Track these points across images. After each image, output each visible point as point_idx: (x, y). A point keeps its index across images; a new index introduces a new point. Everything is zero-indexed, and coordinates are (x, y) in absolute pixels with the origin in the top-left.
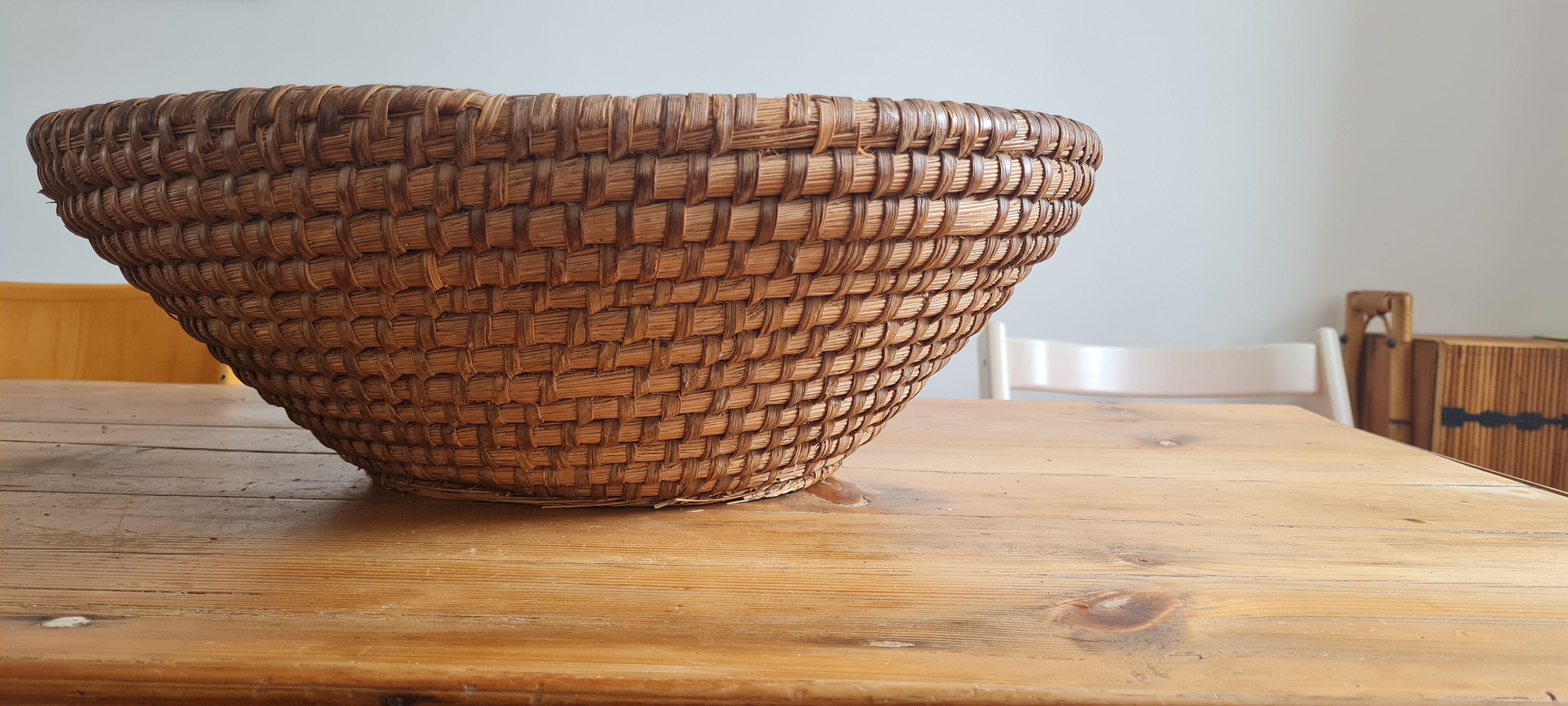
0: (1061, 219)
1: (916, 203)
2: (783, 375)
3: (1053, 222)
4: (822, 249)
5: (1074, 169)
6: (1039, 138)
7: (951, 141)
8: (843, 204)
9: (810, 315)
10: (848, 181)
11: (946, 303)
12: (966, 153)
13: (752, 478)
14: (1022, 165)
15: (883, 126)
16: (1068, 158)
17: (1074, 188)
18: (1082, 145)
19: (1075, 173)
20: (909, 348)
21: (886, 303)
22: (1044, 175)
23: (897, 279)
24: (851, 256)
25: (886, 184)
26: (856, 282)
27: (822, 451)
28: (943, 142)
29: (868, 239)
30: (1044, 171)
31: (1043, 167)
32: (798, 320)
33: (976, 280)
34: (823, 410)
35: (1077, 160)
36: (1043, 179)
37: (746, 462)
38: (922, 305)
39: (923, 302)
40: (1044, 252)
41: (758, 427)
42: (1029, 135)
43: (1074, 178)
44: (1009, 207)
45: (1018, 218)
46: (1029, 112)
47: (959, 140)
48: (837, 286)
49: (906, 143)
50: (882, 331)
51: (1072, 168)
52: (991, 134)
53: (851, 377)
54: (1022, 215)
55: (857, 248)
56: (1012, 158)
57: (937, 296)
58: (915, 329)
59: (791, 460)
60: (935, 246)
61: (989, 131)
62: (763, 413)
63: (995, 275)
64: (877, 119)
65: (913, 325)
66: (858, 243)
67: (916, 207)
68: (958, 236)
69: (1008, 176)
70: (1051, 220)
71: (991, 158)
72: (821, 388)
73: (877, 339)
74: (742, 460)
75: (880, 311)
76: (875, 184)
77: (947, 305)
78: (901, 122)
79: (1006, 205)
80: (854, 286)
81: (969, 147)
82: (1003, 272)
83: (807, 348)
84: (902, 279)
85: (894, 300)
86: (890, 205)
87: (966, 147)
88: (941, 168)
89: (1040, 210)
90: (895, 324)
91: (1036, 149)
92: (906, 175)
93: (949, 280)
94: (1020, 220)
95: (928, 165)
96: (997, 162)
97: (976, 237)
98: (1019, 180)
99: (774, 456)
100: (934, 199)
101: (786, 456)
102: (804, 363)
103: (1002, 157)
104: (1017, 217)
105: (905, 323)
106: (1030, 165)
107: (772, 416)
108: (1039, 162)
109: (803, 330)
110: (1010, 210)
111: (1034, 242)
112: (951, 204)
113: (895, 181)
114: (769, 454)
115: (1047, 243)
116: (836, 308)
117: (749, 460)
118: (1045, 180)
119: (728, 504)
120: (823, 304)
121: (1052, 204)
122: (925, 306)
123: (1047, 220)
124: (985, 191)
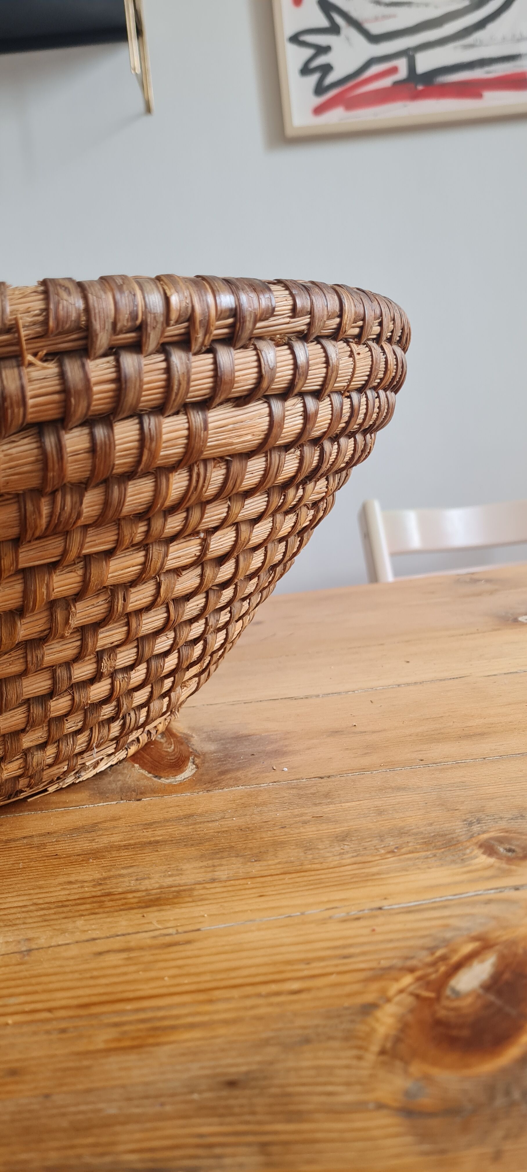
0: (366, 414)
1: (141, 423)
2: (30, 665)
3: (353, 419)
4: (15, 507)
5: (370, 350)
6: (311, 313)
7: (175, 330)
8: (26, 441)
9: (35, 591)
10: (18, 407)
11: (234, 539)
12: (203, 344)
13: (45, 773)
14: (293, 353)
15: (57, 318)
16: (359, 338)
17: (374, 374)
18: (375, 319)
19: (372, 355)
20: (204, 595)
21: (146, 556)
22: (327, 362)
23: (149, 525)
24: (63, 508)
25: (83, 404)
26: (88, 540)
27: (128, 725)
28: (163, 332)
29: (81, 483)
30: (327, 356)
31: (325, 351)
32: (21, 599)
33: (267, 506)
34: (109, 687)
35: (373, 339)
36: (327, 367)
37: (25, 760)
38: (200, 548)
39: (201, 545)
40: (353, 455)
41: (22, 726)
42: (294, 312)
43: (372, 361)
44: (284, 410)
45: (302, 421)
46: (294, 282)
47: (187, 328)
48: (60, 550)
49: (103, 340)
50: (155, 587)
51: (367, 349)
52: (235, 313)
53: (135, 644)
54: (307, 417)
55: (68, 498)
56: (278, 345)
57: (217, 533)
58: (202, 576)
59: (89, 744)
60: (191, 476)
61: (231, 310)
62: (23, 709)
63: (293, 495)
64: (47, 310)
65: (198, 571)
66: (68, 490)
67: (142, 429)
68: (222, 458)
69: (273, 370)
70: (351, 417)
71: (245, 347)
72: (95, 666)
73: (151, 598)
74: (21, 761)
75: (140, 567)
76: (65, 406)
77: (236, 541)
78: (87, 310)
79: (281, 408)
80: (86, 545)
81: (205, 335)
82: (304, 489)
83: (50, 628)
84: (157, 524)
85: (156, 551)
86: (100, 432)
87: (200, 335)
88: (168, 370)
89: (332, 407)
90: (172, 576)
91: (309, 329)
92: (112, 386)
93: (228, 512)
94: (305, 424)
95: (145, 369)
96: (254, 353)
97: (249, 454)
98: (291, 372)
99: (63, 746)
100: (167, 415)
101: (79, 742)
102: (57, 645)
103: (261, 344)
104: (300, 421)
105: (184, 573)
106: (302, 351)
107: (37, 711)
108: (319, 346)
109: (33, 610)
110: (287, 413)
111: (336, 447)
112: (197, 418)
113: (95, 397)
114: (56, 745)
115: (355, 444)
116: (73, 574)
117: (29, 758)
118: (330, 368)
119: (29, 800)
120: (50, 574)
121: (349, 397)
122: (205, 546)
123: (345, 418)
124: (245, 393)
